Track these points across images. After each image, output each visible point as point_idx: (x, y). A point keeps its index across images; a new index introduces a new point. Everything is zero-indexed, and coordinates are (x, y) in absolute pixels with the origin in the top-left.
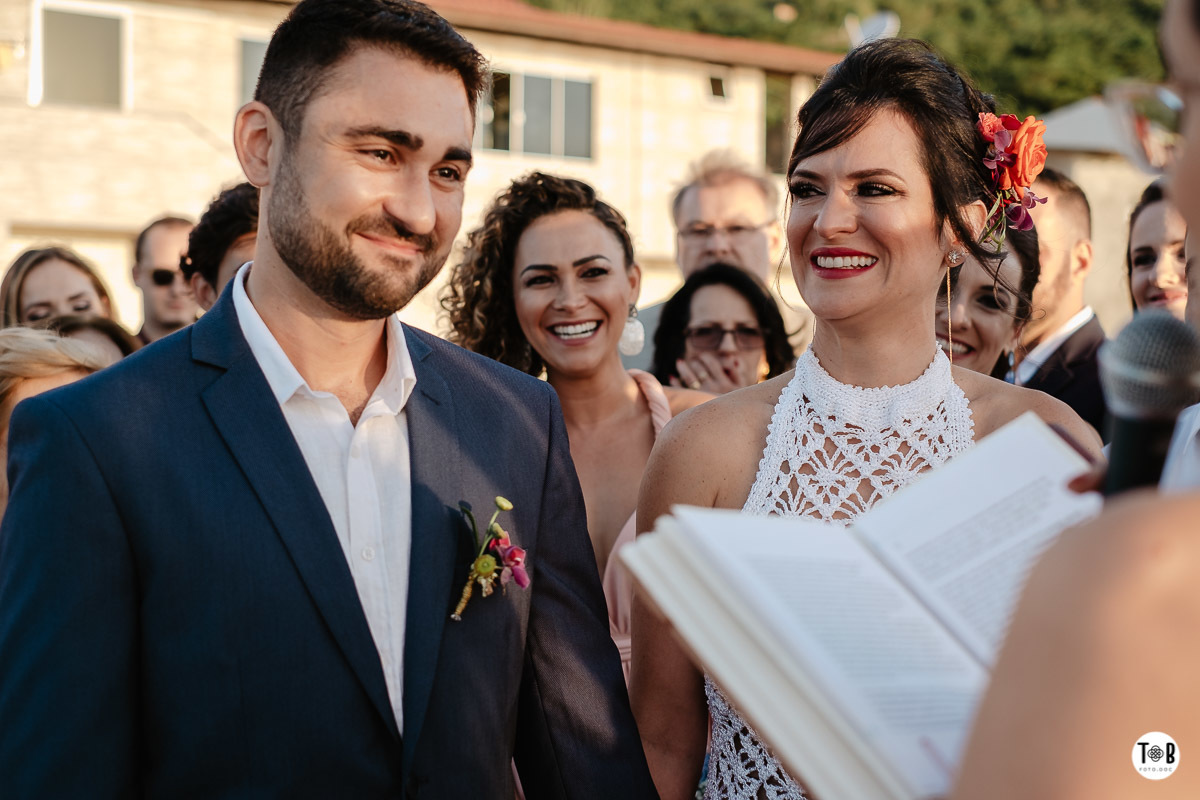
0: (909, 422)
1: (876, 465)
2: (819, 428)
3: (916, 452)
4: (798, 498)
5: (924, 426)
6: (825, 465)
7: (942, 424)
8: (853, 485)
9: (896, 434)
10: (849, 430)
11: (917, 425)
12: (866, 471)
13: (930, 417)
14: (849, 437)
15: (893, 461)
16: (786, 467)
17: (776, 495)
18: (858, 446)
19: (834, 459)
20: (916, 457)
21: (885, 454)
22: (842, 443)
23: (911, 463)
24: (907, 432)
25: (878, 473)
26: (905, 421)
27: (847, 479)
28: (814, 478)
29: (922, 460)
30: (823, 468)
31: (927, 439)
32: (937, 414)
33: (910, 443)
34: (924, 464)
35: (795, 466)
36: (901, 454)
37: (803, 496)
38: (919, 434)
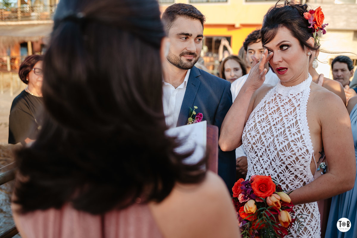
0: (292, 95)
1: (282, 104)
2: (275, 95)
3: (292, 102)
4: (264, 109)
5: (296, 96)
6: (272, 103)
7: (301, 96)
8: (276, 108)
9: (289, 98)
10: (279, 95)
11: (294, 96)
12: (280, 105)
13: (299, 94)
14: (279, 97)
15: (286, 104)
16: (265, 102)
17: (261, 107)
18: (280, 99)
19: (275, 102)
20: (292, 103)
21: (284, 102)
22: (278, 98)
23: (290, 105)
24: (291, 97)
25: (282, 106)
26: (291, 94)
27: (275, 106)
28: (269, 105)
29: (293, 104)
30: (271, 103)
31: (296, 100)
32: (300, 93)
33: (292, 100)
34: (293, 105)
35: (267, 102)
36: (288, 102)
37: (265, 109)
38: (294, 98)
